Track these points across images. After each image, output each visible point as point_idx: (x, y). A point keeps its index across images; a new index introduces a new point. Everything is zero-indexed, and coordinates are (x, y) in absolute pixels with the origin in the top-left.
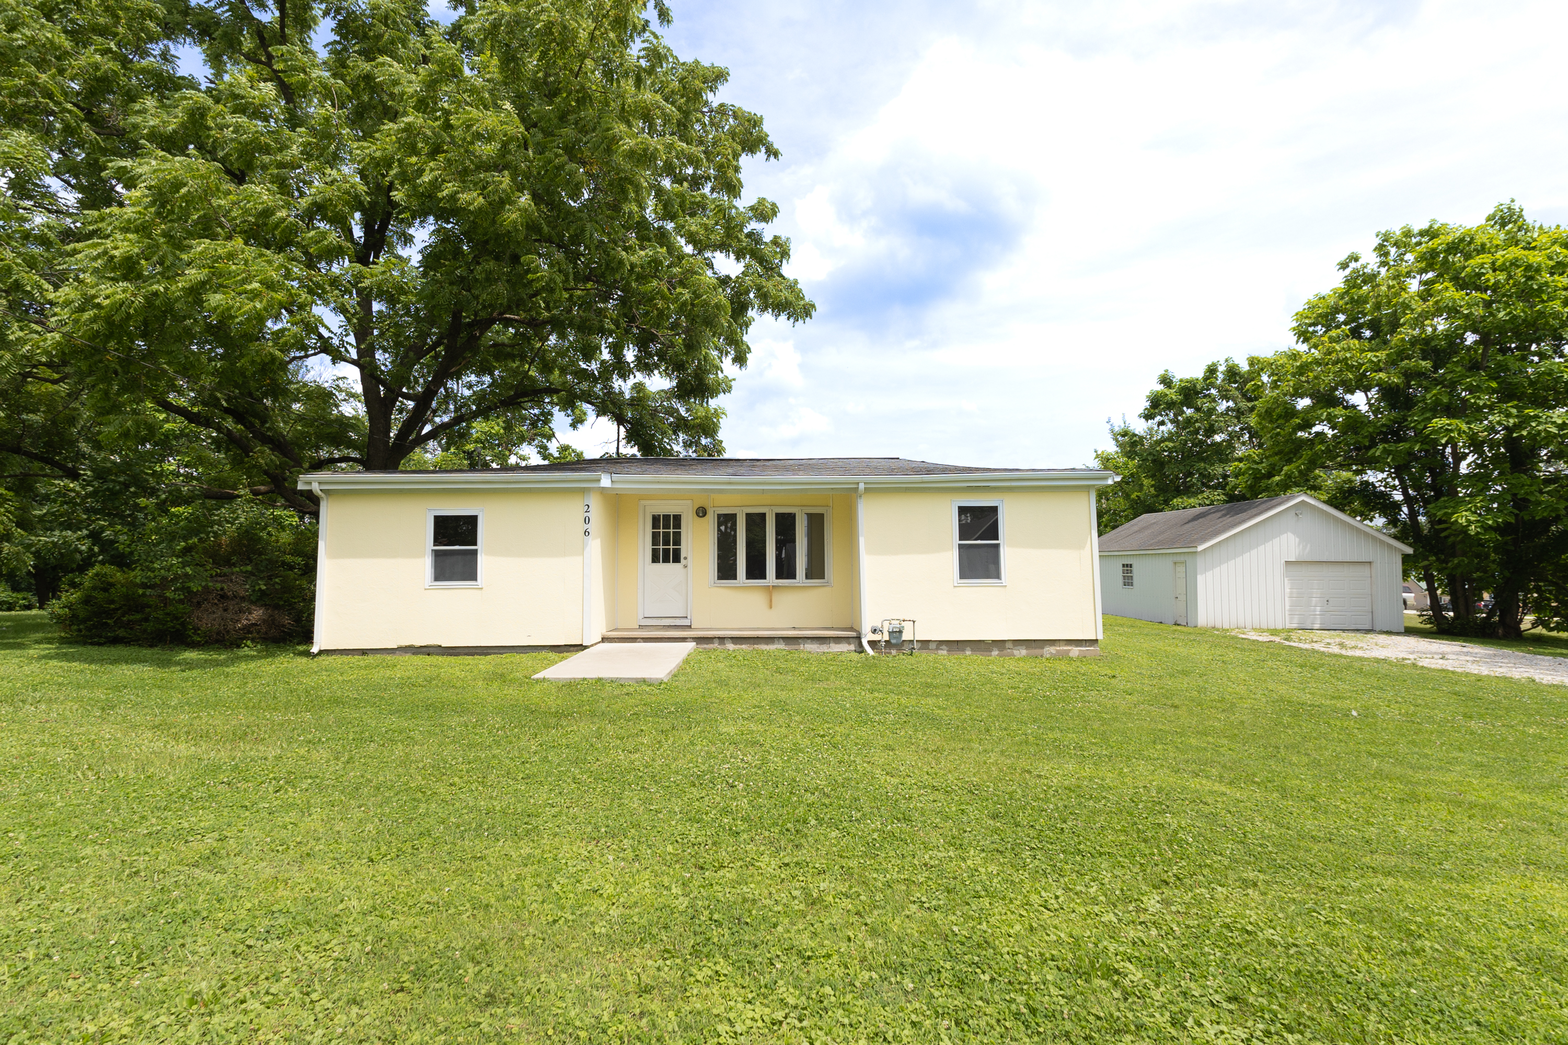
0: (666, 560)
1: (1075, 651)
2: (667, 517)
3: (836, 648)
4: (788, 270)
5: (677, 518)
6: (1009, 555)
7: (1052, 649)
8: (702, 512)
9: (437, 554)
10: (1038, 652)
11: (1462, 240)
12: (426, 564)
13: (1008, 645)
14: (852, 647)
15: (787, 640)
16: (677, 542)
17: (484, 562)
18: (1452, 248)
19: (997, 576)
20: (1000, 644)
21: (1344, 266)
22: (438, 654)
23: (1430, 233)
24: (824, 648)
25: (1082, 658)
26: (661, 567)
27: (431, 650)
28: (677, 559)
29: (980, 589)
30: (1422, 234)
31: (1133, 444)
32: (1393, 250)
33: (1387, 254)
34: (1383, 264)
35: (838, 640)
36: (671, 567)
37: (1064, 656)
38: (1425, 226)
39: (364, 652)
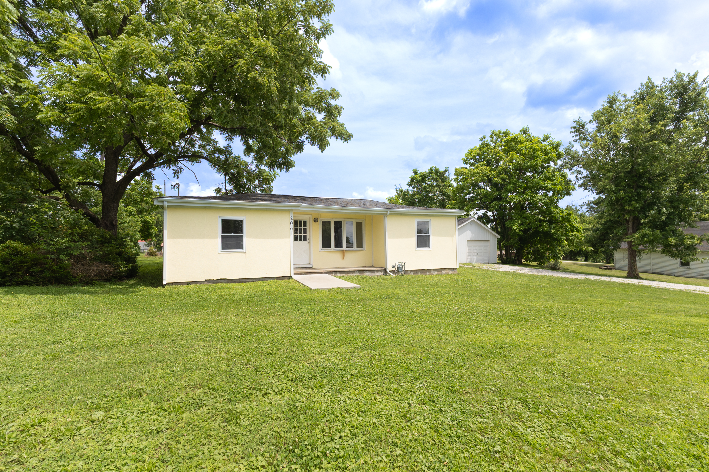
0: (301, 240)
1: (451, 272)
2: (300, 222)
3: (377, 274)
4: (340, 119)
5: (305, 222)
6: (432, 239)
7: (444, 272)
8: (316, 220)
9: (223, 237)
10: (440, 273)
11: (515, 138)
12: (218, 242)
13: (432, 271)
14: (382, 273)
15: (360, 271)
16: (305, 232)
17: (246, 241)
18: (513, 140)
19: (429, 247)
20: (429, 270)
21: (481, 140)
22: (225, 283)
23: (506, 134)
24: (373, 274)
25: (453, 274)
26: (298, 243)
27: (222, 281)
28: (305, 240)
29: (423, 251)
30: (504, 133)
31: (405, 195)
32: (495, 137)
33: (493, 138)
34: (492, 141)
35: (378, 271)
36: (303, 243)
37: (448, 274)
38: (505, 131)
39: (188, 283)
